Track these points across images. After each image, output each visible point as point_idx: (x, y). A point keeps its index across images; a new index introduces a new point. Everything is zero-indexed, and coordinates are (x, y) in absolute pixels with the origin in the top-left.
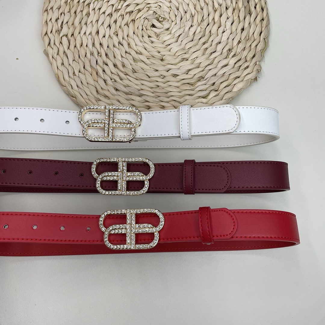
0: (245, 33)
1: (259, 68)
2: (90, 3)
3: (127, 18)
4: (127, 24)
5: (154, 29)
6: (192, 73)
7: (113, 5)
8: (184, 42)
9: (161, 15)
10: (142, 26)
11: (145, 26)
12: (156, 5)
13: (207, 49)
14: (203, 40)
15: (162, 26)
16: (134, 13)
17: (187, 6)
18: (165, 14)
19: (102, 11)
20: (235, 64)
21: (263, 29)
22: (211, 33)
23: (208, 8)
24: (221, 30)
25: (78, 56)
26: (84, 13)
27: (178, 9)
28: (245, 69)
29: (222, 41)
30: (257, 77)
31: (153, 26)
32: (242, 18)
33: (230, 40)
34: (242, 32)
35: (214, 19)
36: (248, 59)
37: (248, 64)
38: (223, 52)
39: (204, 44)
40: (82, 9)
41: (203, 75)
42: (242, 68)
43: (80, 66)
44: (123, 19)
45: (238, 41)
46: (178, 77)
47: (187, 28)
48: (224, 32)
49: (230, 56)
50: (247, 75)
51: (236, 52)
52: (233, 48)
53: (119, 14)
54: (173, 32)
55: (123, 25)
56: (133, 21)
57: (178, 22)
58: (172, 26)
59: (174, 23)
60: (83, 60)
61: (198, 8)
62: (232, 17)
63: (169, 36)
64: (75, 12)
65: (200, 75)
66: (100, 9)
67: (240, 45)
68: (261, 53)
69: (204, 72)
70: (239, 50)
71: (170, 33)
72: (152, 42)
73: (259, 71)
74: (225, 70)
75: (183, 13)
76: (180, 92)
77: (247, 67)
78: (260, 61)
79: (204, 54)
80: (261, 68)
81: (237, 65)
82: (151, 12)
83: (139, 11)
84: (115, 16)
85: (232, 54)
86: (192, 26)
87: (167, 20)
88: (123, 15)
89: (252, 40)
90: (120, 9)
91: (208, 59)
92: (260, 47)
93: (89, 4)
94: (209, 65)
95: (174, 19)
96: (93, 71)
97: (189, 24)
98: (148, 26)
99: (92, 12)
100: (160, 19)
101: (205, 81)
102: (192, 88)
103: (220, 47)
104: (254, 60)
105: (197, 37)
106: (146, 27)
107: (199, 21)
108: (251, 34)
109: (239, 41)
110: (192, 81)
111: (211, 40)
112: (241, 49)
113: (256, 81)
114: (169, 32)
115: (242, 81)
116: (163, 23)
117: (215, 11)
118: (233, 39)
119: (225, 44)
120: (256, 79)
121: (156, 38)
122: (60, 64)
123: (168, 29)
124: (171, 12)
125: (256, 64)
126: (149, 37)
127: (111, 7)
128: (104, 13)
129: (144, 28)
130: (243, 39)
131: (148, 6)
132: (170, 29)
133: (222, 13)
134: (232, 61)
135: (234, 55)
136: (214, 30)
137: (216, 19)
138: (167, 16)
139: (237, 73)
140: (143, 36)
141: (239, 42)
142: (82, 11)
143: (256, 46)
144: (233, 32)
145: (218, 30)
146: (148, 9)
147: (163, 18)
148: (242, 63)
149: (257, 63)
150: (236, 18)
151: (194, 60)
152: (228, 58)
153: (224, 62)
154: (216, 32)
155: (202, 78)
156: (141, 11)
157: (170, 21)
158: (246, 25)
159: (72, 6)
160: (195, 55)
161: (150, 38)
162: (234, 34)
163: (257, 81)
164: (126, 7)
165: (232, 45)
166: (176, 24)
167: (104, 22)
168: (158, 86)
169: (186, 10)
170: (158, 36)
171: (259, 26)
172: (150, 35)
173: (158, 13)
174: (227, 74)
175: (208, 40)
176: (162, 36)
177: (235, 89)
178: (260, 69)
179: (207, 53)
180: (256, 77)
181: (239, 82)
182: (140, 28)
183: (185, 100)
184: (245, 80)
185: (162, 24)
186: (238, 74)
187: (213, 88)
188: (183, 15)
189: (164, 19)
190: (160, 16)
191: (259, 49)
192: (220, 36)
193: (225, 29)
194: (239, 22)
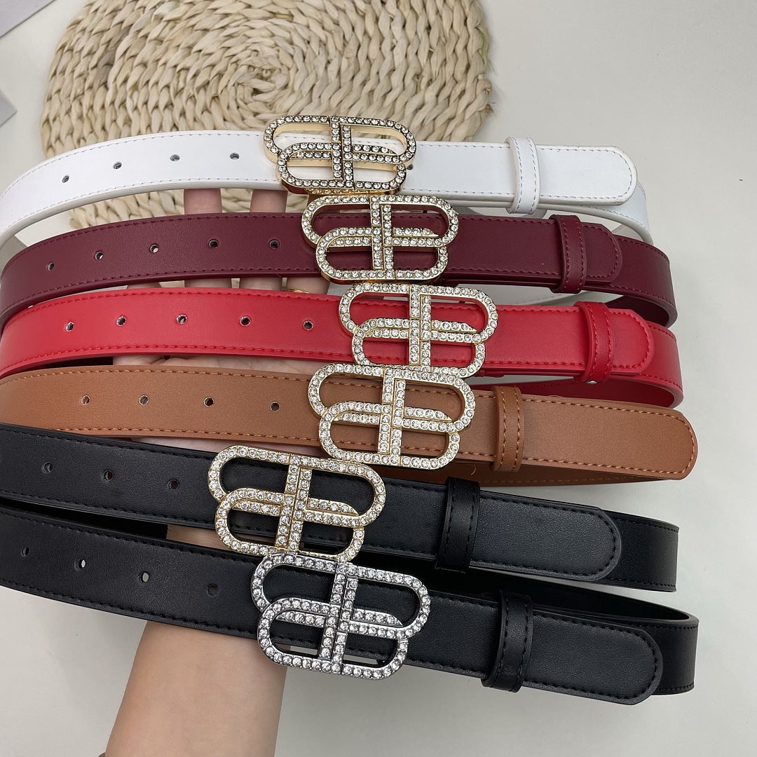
0: (435, 32)
1: (487, 86)
2: (125, 101)
3: (203, 98)
4: (206, 109)
5: (259, 97)
7: (168, 86)
8: (325, 97)
9: (264, 67)
10: (236, 100)
11: (241, 99)
12: (248, 52)
13: (372, 92)
14: (359, 79)
15: (272, 85)
16: (210, 85)
17: (306, 30)
18: (270, 60)
19: (151, 105)
20: (437, 96)
21: (467, 10)
22: (370, 61)
23: (347, 18)
24: (386, 46)
25: (135, 202)
26: (120, 121)
27: (291, 43)
28: (460, 96)
29: (396, 65)
30: (491, 104)
31: (256, 92)
32: (418, 8)
33: (411, 57)
34: (429, 34)
35: (365, 33)
36: (459, 76)
37: (461, 86)
38: (406, 85)
39: (364, 83)
40: (113, 118)
42: (452, 99)
44: (195, 103)
45: (427, 52)
47: (321, 70)
48: (394, 47)
49: (423, 86)
50: (467, 107)
51: (431, 74)
52: (422, 70)
53: (184, 96)
54: (296, 88)
55: (198, 113)
56: (215, 98)
57: (300, 64)
58: (292, 77)
59: (292, 72)
61: (329, 24)
62: (399, 14)
63: (293, 98)
64: (103, 128)
66: (146, 103)
67: (434, 58)
68: (481, 56)
70: (435, 69)
71: (293, 92)
72: (265, 122)
73: (489, 91)
74: (421, 115)
75: (303, 46)
77: (463, 92)
78: (484, 73)
79: (370, 103)
80: (490, 83)
81: (442, 98)
82: (243, 69)
83: (220, 75)
84: (179, 103)
85: (425, 80)
86: (329, 62)
87: (277, 71)
88: (194, 96)
89: (454, 38)
90: (183, 89)
91: (381, 107)
92: (472, 48)
93: (123, 103)
95: (289, 62)
97: (322, 60)
98: (246, 97)
99: (133, 116)
100: (265, 75)
103: (396, 79)
104: (471, 75)
105: (346, 78)
106: (243, 100)
107: (340, 47)
108: (447, 29)
109: (430, 51)
111: (374, 71)
112: (439, 65)
113: (491, 114)
114: (289, 91)
115: (463, 121)
116: (272, 78)
117: (363, 17)
118: (417, 53)
119: (404, 68)
120: (489, 109)
121: (268, 111)
123: (286, 87)
124: (282, 54)
125: (478, 80)
126: (256, 114)
127: (165, 90)
128: (156, 107)
129: (241, 103)
130: (434, 45)
131: (234, 59)
132: (290, 85)
133: (378, 14)
134: (430, 95)
135: (430, 82)
136: (373, 50)
137: (371, 31)
138: (276, 64)
139: (447, 111)
140: (243, 119)
141: (430, 53)
142: (115, 121)
143: (466, 47)
144: (411, 40)
145: (380, 49)
146: (234, 65)
147: (270, 70)
148: (450, 89)
149: (480, 77)
150: (407, 13)
152: (420, 90)
153: (416, 102)
154: (379, 54)
156: (223, 76)
157: (284, 70)
158: (432, 17)
159: (93, 120)
161: (258, 116)
162: (415, 43)
163: (493, 111)
164: (193, 80)
165: (418, 66)
166: (297, 70)
167: (163, 123)
169: (306, 37)
170: (270, 106)
171: (457, 8)
172: (256, 110)
173: (257, 66)
174: (428, 122)
175: (369, 75)
176: (278, 103)
178: (488, 86)
179: (375, 99)
180: (488, 105)
181: (456, 126)
182: (233, 105)
184: (467, 117)
185: (271, 82)
186: (449, 113)
188: (305, 50)
189: (272, 71)
190: (263, 70)
191: (474, 51)
192: (388, 57)
193: (394, 41)
194: (417, 18)
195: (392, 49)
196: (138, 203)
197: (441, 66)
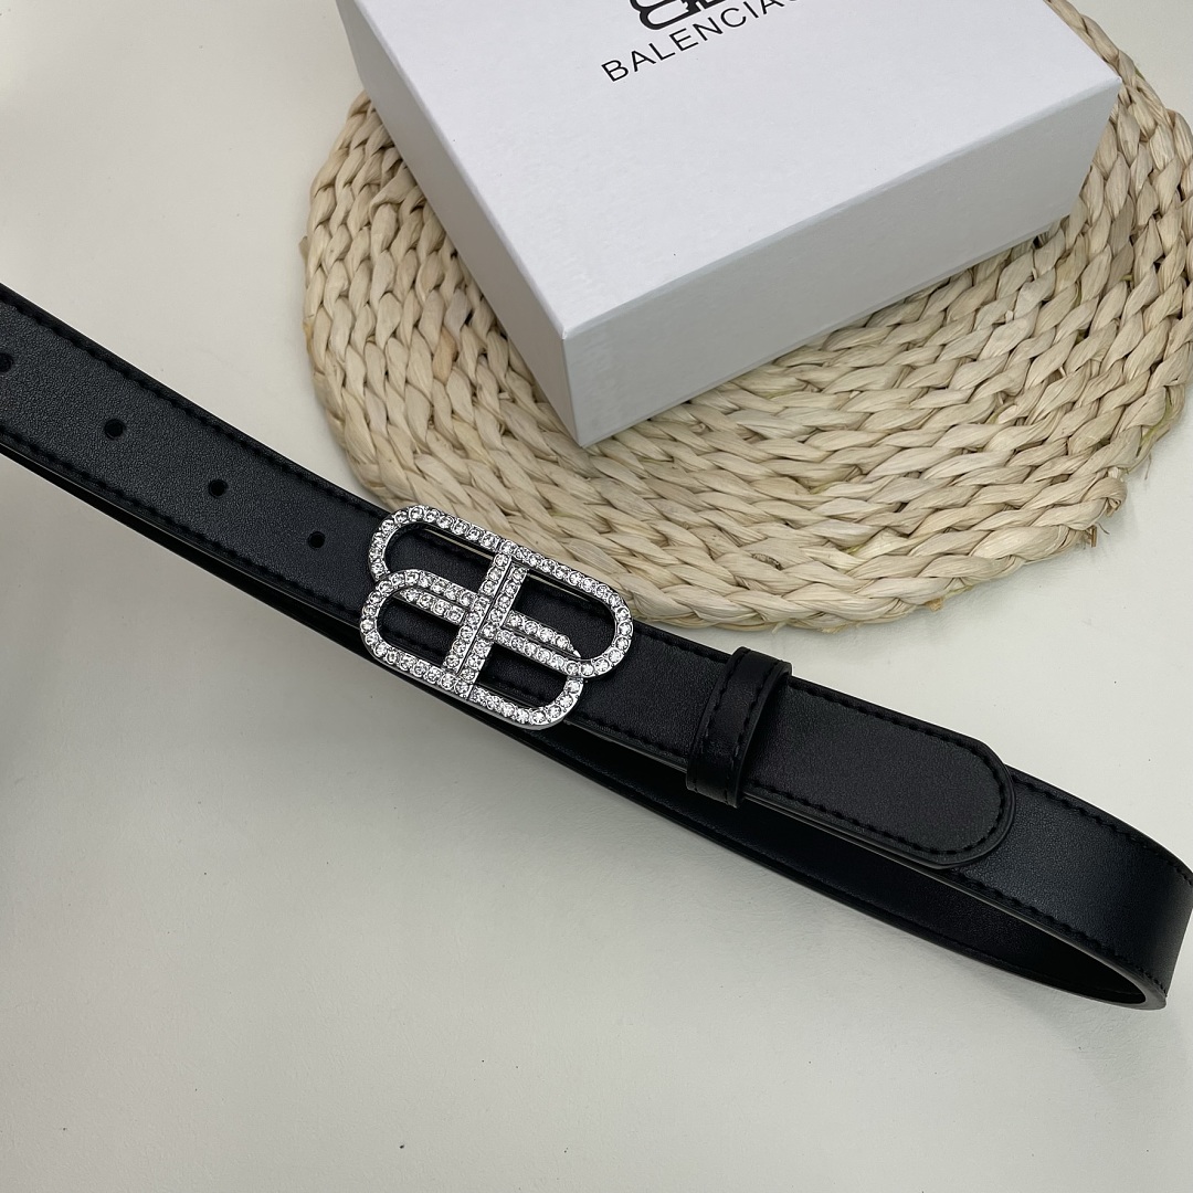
0: (1089, 347)
1: (1114, 495)
6: (824, 442)
13: (912, 368)
14: (905, 334)
20: (1016, 452)
21: (1172, 349)
22: (945, 318)
24: (990, 314)
25: (412, 280)
28: (1054, 481)
29: (985, 354)
30: (1099, 530)
32: (1091, 288)
33: (1020, 358)
34: (1077, 343)
35: (972, 269)
36: (1077, 446)
37: (1069, 464)
38: (977, 397)
41: (865, 461)
42: (1037, 475)
43: (402, 315)
45: (1052, 368)
46: (763, 445)
48: (1004, 323)
49: (1003, 419)
50: (1054, 505)
51: (1032, 410)
52: (1021, 392)
60: (424, 297)
62: (1050, 277)
65: (853, 458)
67: (1056, 387)
68: (1142, 439)
69: (874, 451)
70: (1046, 405)
73: (1111, 506)
74: (964, 464)
76: (752, 502)
77: (1066, 477)
78: (1125, 470)
79: (894, 385)
80: (1124, 494)
81: (1022, 460)
85: (1013, 412)
89: (1115, 378)
91: (907, 405)
92: (1138, 415)
94: (902, 429)
96: (443, 342)
101: (869, 487)
102: (805, 496)
103: (968, 377)
104: (1100, 459)
105: (886, 317)
108: (1115, 356)
109: (1057, 371)
110: (813, 473)
111: (939, 340)
112: (1058, 403)
113: (1088, 546)
115: (1028, 524)
118: (1033, 359)
119: (996, 365)
120: (1090, 536)
122: (335, 294)
125: (1106, 475)
130: (1072, 367)
133: (1015, 255)
134: (1005, 441)
135: (1021, 421)
137: (983, 272)
139: (1014, 488)
141: (1056, 375)
143: (1125, 406)
144: (1038, 332)
145: (978, 310)
148: (1046, 457)
149: (1114, 473)
150: (1065, 285)
151: (845, 396)
152: (994, 422)
153: (973, 436)
154: (970, 318)
155: (858, 471)
158: (1104, 320)
160: (855, 381)
162: (1042, 344)
163: (1094, 544)
165: (1020, 380)
168: (672, 459)
171: (1157, 334)
174: (968, 483)
175: (927, 339)
177: (989, 550)
178: (1117, 498)
179: (907, 383)
180: (1094, 528)
183: (760, 536)
184: (1040, 523)
186: (1014, 493)
187: (892, 519)
191: (1137, 422)
192: (981, 333)
193: (1010, 315)
194: (1076, 304)
195: (997, 325)
196: (414, 282)
197: (1059, 408)
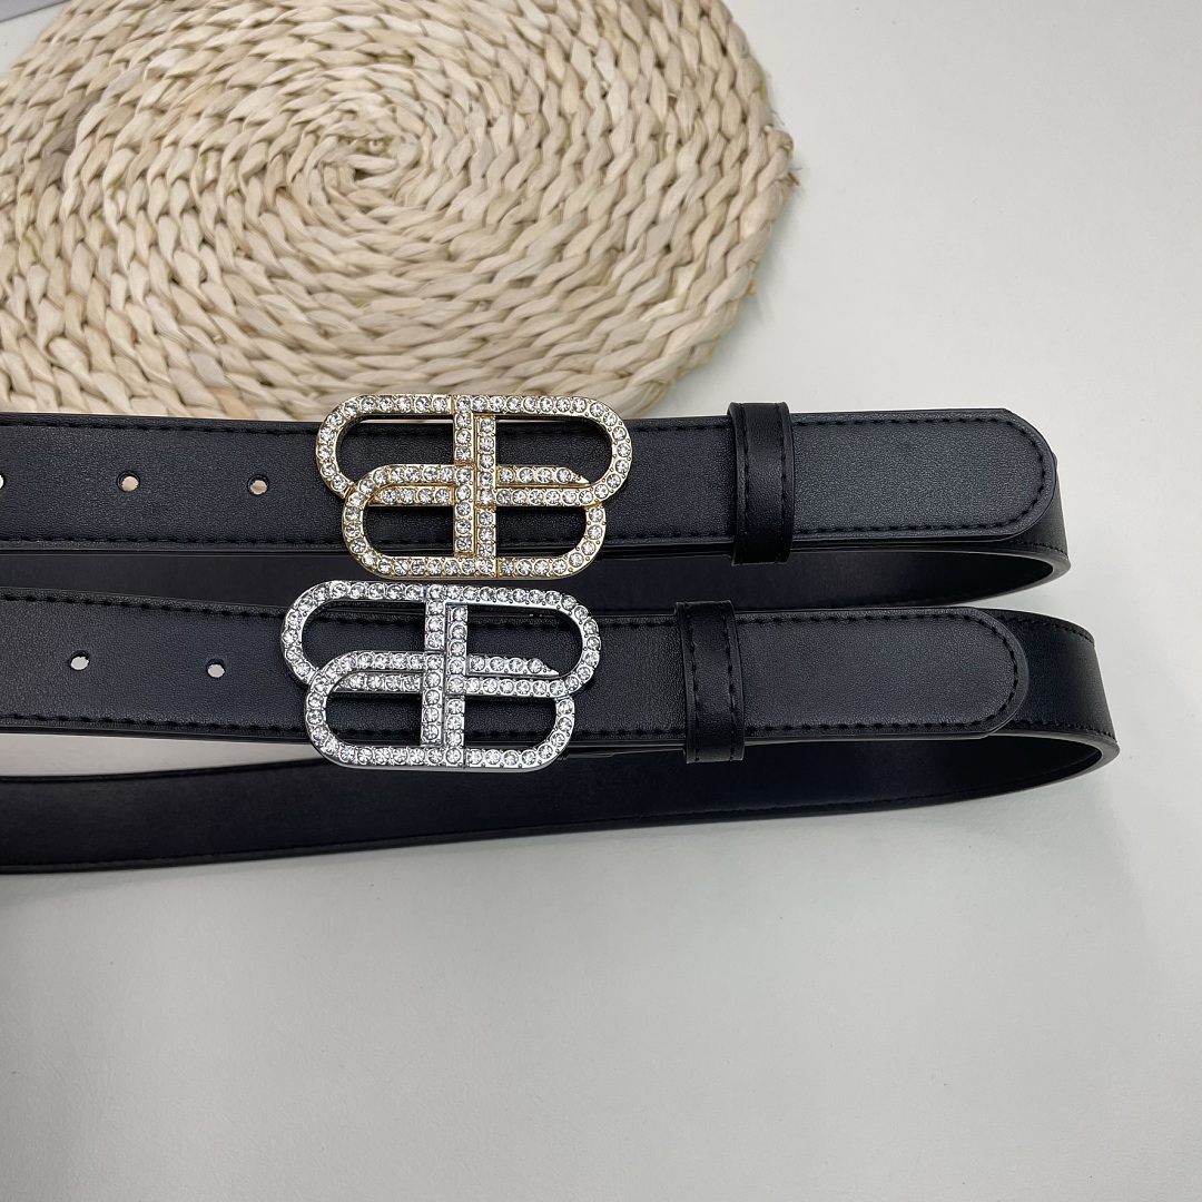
0: (673, 69)
1: (783, 141)
2: (101, 206)
3: (255, 191)
4: (265, 208)
5: (367, 181)
6: (575, 251)
7: (185, 178)
8: (495, 173)
9: (370, 136)
10: (324, 189)
11: (333, 187)
12: (336, 114)
13: (578, 164)
14: (551, 145)
15: (392, 162)
16: (270, 168)
17: (440, 77)
18: (381, 125)
19: (154, 209)
20: (699, 162)
21: (723, 33)
22: (565, 118)
23: (512, 55)
24: (592, 92)
25: (140, 374)
26: (94, 238)
27: (417, 97)
28: (741, 159)
29: (615, 118)
30: (793, 171)
31: (360, 174)
32: (637, 34)
33: (640, 106)
34: (662, 73)
35: (549, 76)
36: (731, 130)
37: (738, 144)
38: (639, 149)
39: (561, 152)
40: (79, 234)
41: (615, 239)
42: (728, 164)
43: (163, 403)
44: (243, 200)
45: (665, 99)
46: (537, 283)
47: (479, 133)
48: (607, 93)
49: (669, 150)
50: (757, 174)
51: (679, 131)
52: (662, 126)
53: (221, 190)
54: (438, 161)
55: (253, 216)
56: (282, 189)
57: (438, 127)
58: (426, 149)
59: (425, 140)
60: (167, 379)
61: (480, 65)
62: (605, 43)
63: (434, 179)
64: (59, 254)
65: (606, 241)
66: (143, 207)
67: (681, 106)
68: (762, 98)
69: (613, 229)
70: (686, 122)
71: (431, 170)
72: (384, 221)
73: (786, 146)
74: (677, 193)
75: (439, 100)
76: (570, 321)
77: (745, 153)
78: (771, 123)
79: (579, 180)
81: (708, 164)
82: (331, 141)
83: (286, 154)
84: (209, 205)
85: (671, 140)
86: (489, 124)
87: (396, 140)
88: (239, 191)
89: (709, 76)
90: (215, 181)
91: (600, 184)
92: (745, 84)
93: (97, 210)
94: (615, 204)
95: (418, 127)
96: (220, 396)
97: (479, 118)
98: (344, 182)
99: (120, 230)
100: (372, 147)
101: (636, 252)
102: (602, 290)
103: (619, 140)
104: (753, 124)
105: (528, 147)
106: (338, 188)
107: (506, 97)
108: (693, 63)
109: (670, 97)
110: (590, 272)
111: (576, 131)
112: (691, 117)
113: (796, 188)
114: (424, 169)
115: (754, 195)
116: (390, 151)
117: (542, 53)
118: (648, 101)
119: (630, 123)
120: (791, 180)
121: (389, 202)
123: (416, 164)
124: (400, 114)
125: (766, 134)
126: (366, 209)
127: (180, 185)
128: (165, 213)
129: (334, 193)
130: (676, 87)
131: (310, 127)
132: (424, 158)
133: (566, 46)
134: (686, 160)
135: (681, 143)
136: (570, 100)
137: (558, 69)
138: (391, 129)
139: (722, 182)
140: (343, 218)
141: (672, 101)
142: (82, 240)
143: (733, 86)
144: (633, 83)
145: (582, 97)
146: (311, 137)
147: (381, 140)
148: (720, 152)
149: (768, 130)
150: (618, 41)
151: (556, 211)
152: (666, 155)
153: (660, 175)
154: (582, 104)
155: (616, 251)
156: (290, 156)
157: (410, 138)
158: (664, 47)
159: (36, 242)
160: (552, 196)
161: (374, 213)
162: (643, 87)
163: (798, 183)
164: (233, 164)
165: (653, 119)
166: (434, 137)
167: (182, 237)
168: (484, 340)
169: (442, 87)
170: (392, 195)
171: (704, 31)
172: (364, 203)
173: (356, 134)
174: (692, 202)
175: (568, 137)
176: (407, 189)
177: (749, 230)
178: (786, 142)
180: (789, 172)
181: (746, 205)
182: (320, 197)
183: (603, 336)
184: (761, 189)
185: (389, 157)
186: (725, 185)
187: (672, 258)
188: (443, 106)
189: (387, 141)
190: (368, 141)
191: (749, 88)
192: (599, 106)
193: (605, 84)
194: (638, 50)
195: (604, 96)
196: (143, 373)
197: (695, 118)
